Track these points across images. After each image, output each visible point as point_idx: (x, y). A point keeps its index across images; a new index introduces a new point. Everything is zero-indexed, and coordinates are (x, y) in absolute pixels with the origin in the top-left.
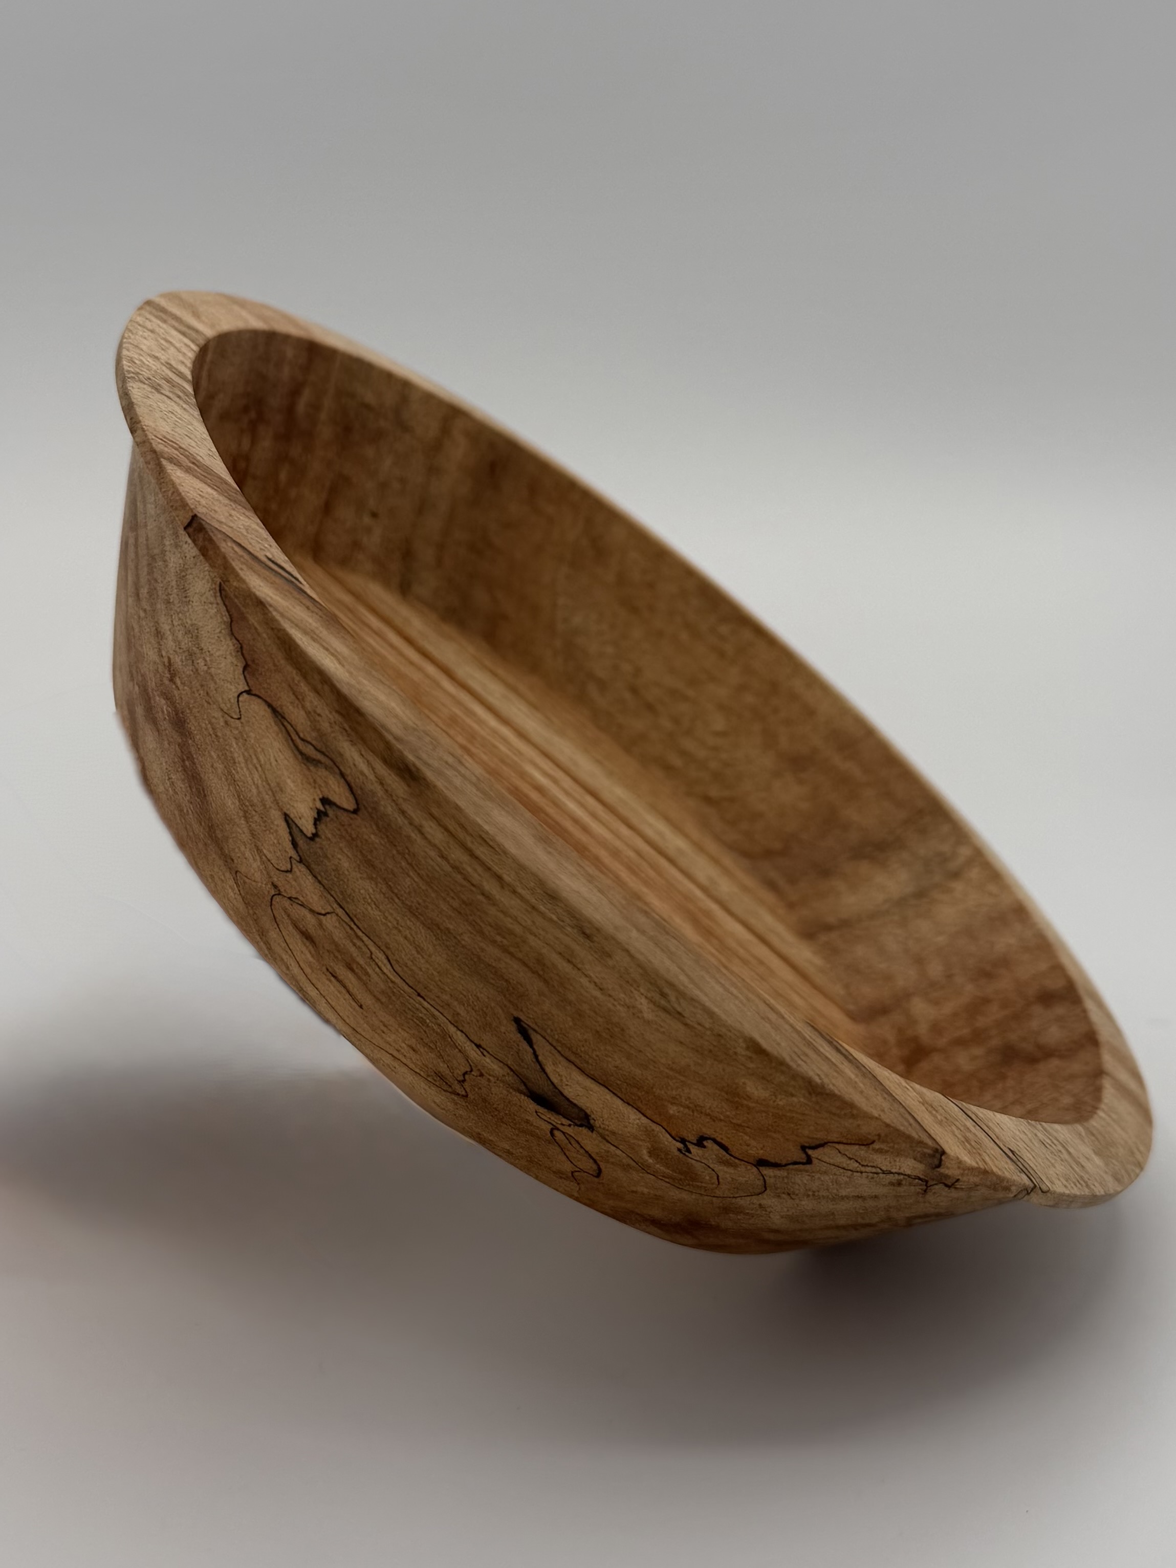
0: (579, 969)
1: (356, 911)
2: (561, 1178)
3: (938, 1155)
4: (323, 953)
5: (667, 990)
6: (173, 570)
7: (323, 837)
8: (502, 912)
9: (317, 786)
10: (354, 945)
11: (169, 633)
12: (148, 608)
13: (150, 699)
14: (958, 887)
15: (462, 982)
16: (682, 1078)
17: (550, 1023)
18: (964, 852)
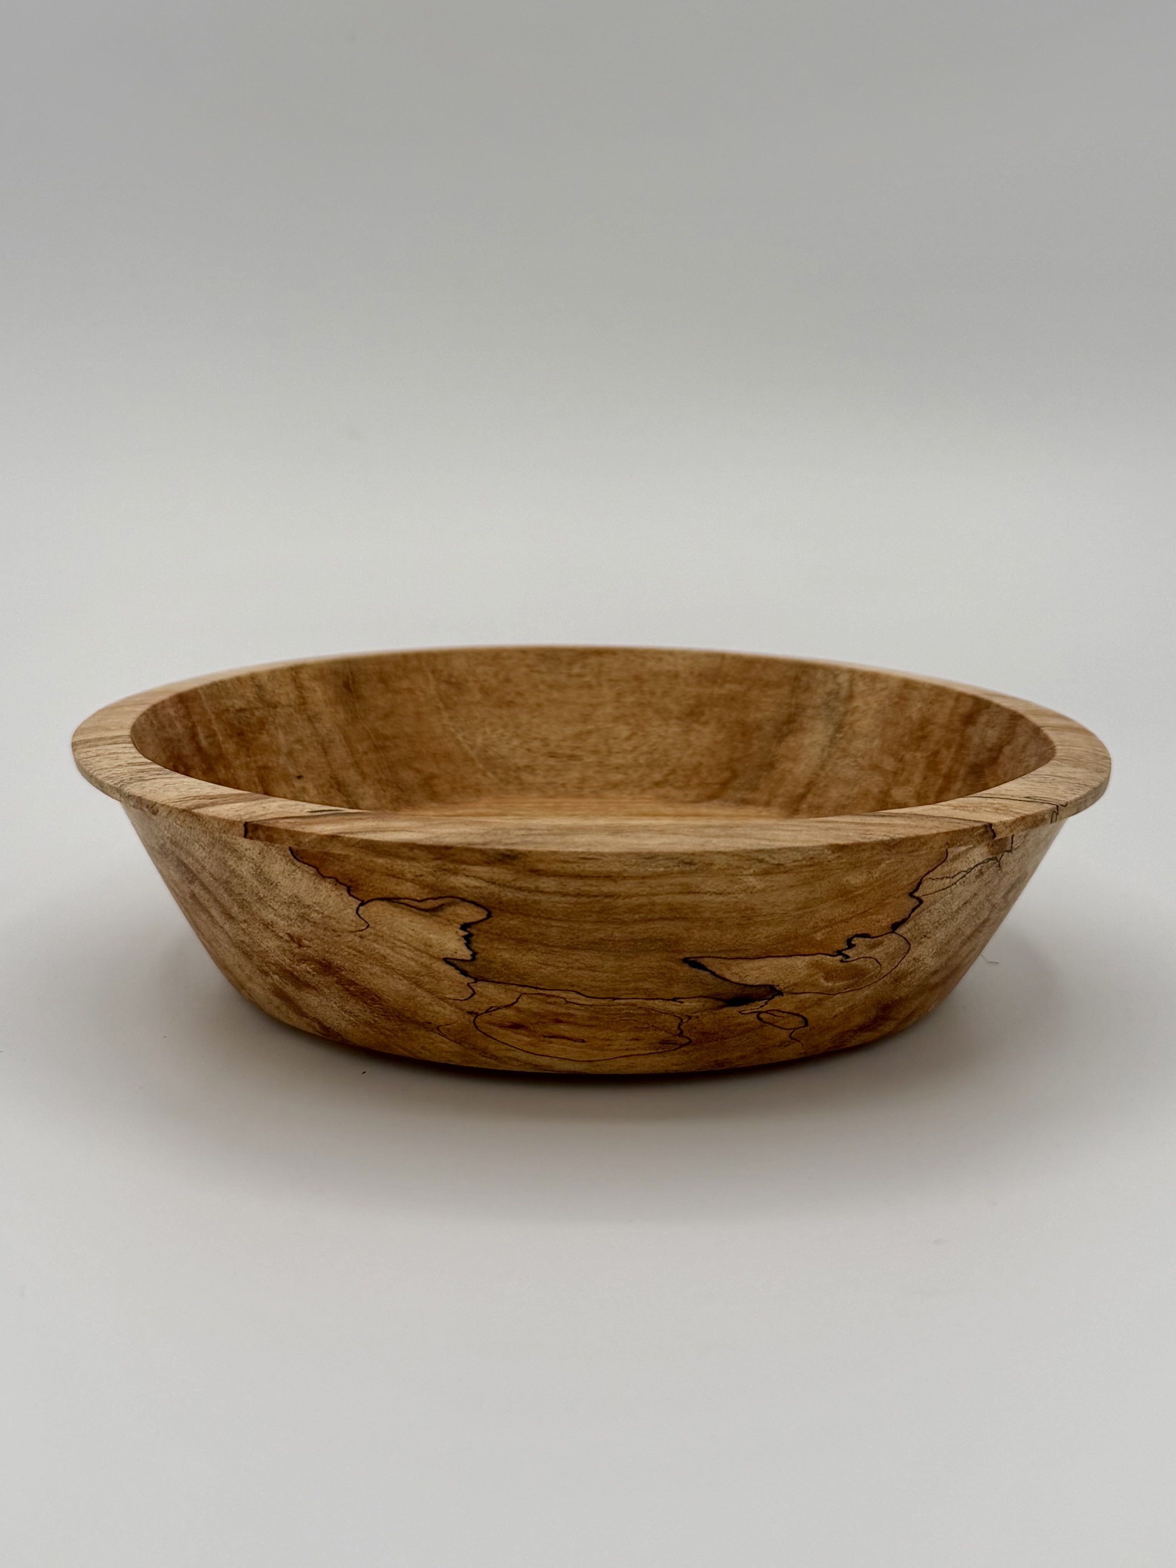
0: (698, 893)
1: (535, 980)
2: (786, 1046)
3: (989, 829)
4: (534, 1028)
5: (760, 857)
6: (249, 876)
7: (480, 951)
8: (626, 897)
9: (452, 922)
10: (550, 1003)
11: (275, 918)
12: (246, 917)
13: (292, 974)
14: (858, 702)
15: (635, 965)
16: (810, 910)
17: (706, 944)
18: (843, 679)
